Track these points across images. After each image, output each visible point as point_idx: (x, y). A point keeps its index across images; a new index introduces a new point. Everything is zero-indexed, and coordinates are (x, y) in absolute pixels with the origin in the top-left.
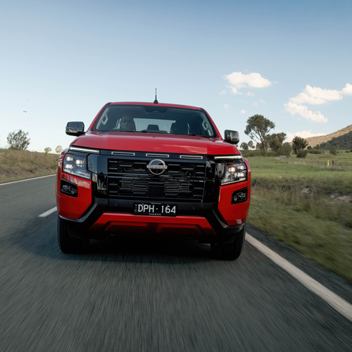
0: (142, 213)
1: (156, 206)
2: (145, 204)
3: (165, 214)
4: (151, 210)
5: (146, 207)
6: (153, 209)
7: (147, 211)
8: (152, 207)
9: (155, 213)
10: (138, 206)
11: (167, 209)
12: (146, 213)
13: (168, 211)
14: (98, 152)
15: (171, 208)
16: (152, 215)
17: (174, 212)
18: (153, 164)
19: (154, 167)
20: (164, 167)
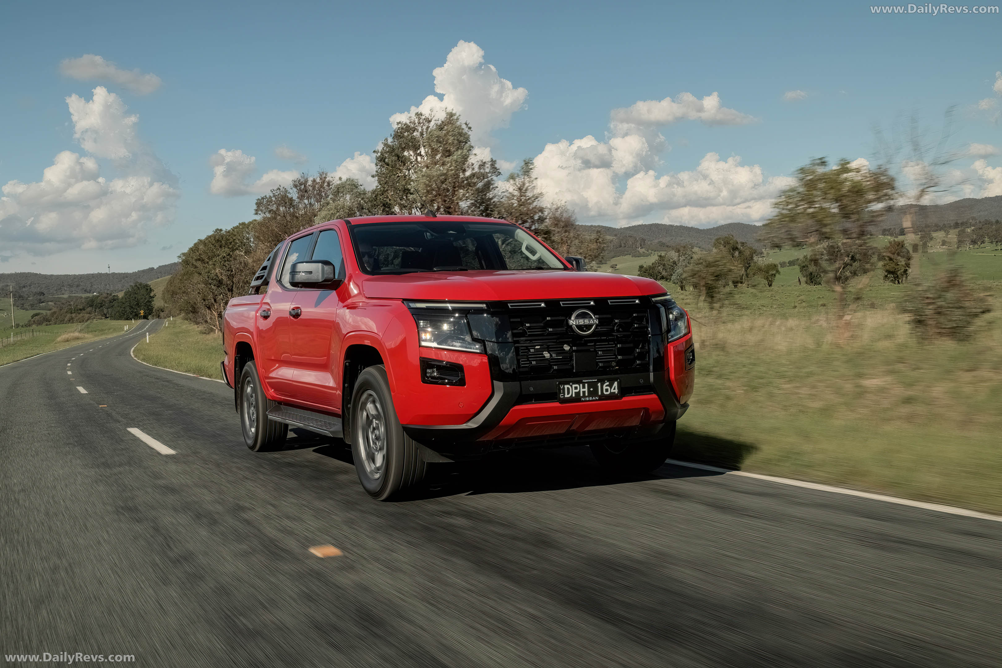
0: (571, 400)
1: (590, 385)
2: (574, 384)
3: (603, 397)
4: (584, 392)
5: (576, 388)
6: (586, 390)
7: (578, 394)
8: (584, 387)
9: (589, 396)
10: (564, 388)
11: (605, 388)
12: (577, 398)
13: (607, 390)
14: (485, 305)
15: (611, 386)
16: (586, 401)
17: (616, 391)
18: (578, 317)
19: (581, 322)
20: (594, 320)
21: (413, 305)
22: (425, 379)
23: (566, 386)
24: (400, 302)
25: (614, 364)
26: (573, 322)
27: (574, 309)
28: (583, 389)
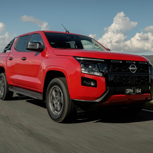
0: (128, 94)
1: (134, 89)
3: (137, 93)
4: (132, 92)
5: (130, 90)
6: (132, 91)
11: (137, 91)
12: (130, 94)
13: (138, 91)
14: (103, 61)
15: (139, 90)
16: (132, 95)
17: (140, 92)
18: (132, 67)
19: (133, 68)
20: (136, 68)
21: (78, 59)
22: (83, 84)
23: (127, 89)
24: (72, 57)
25: (140, 83)
26: (130, 68)
27: (130, 64)
28: (131, 91)
